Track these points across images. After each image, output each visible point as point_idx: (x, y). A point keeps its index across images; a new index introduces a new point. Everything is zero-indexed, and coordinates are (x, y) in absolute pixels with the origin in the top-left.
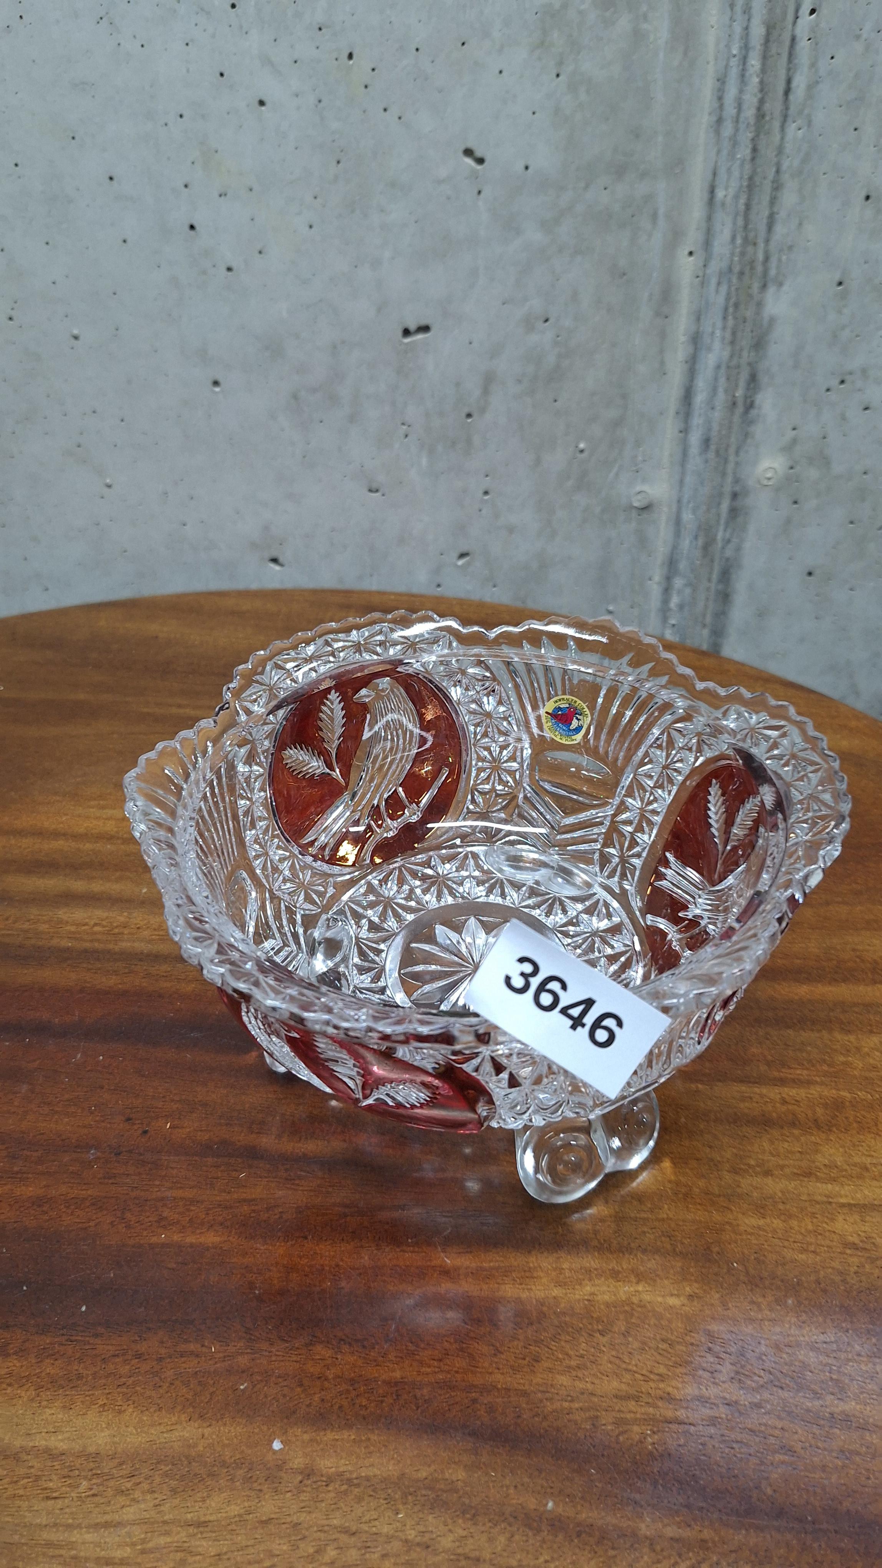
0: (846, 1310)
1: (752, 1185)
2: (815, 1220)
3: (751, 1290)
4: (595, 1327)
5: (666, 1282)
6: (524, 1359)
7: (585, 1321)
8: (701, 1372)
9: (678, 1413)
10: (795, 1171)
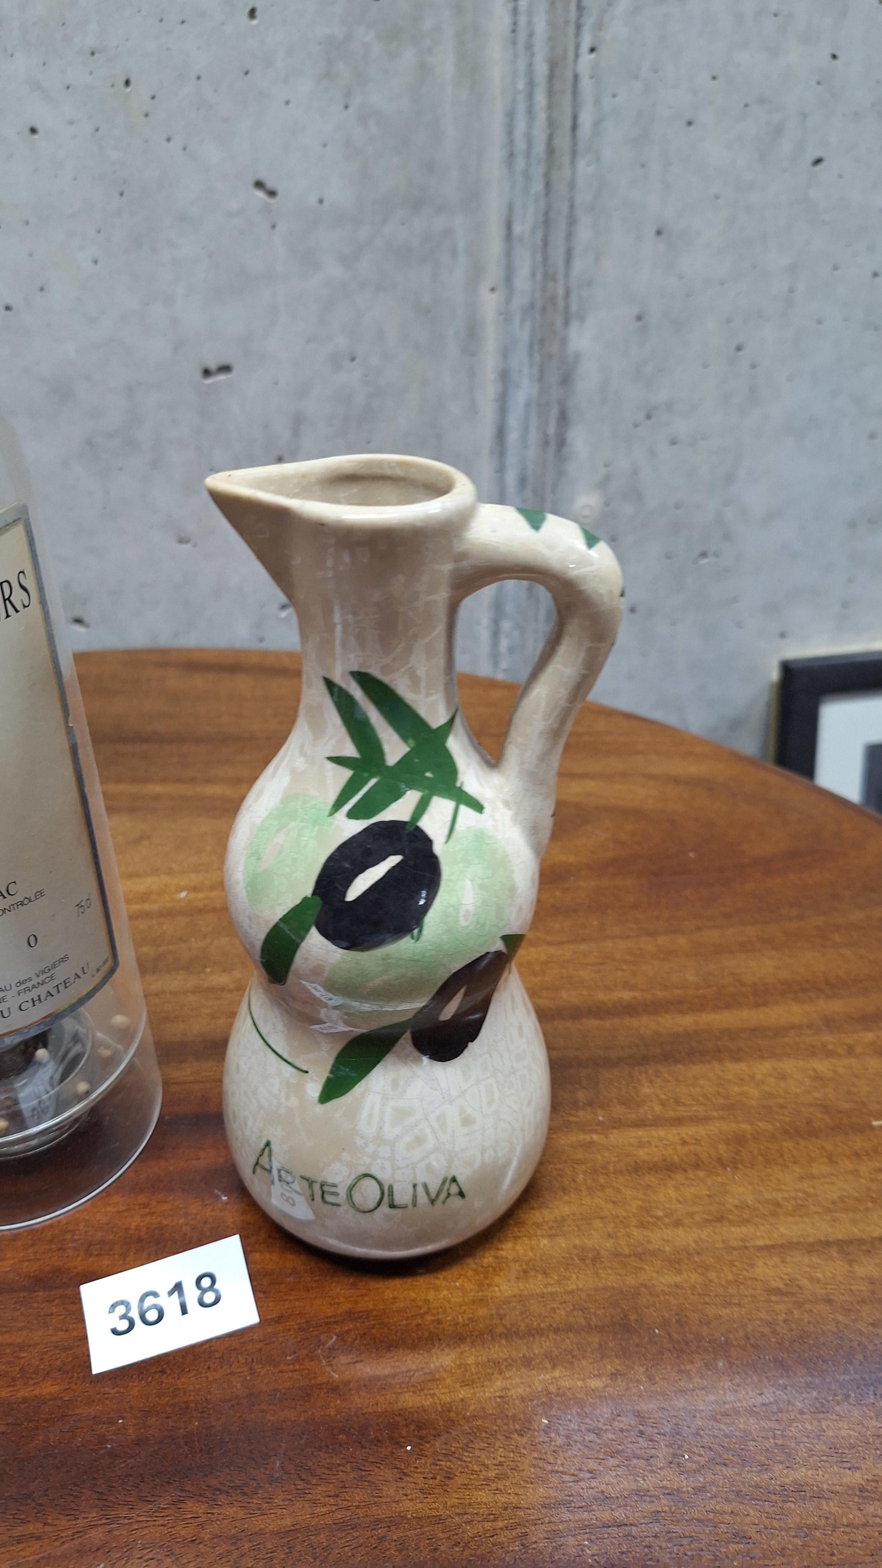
0: (781, 1364)
1: (663, 1239)
2: (733, 1269)
3: (678, 1357)
4: (512, 1427)
5: (584, 1362)
6: (434, 1478)
7: (499, 1421)
8: (635, 1461)
9: (616, 1514)
10: (706, 1217)
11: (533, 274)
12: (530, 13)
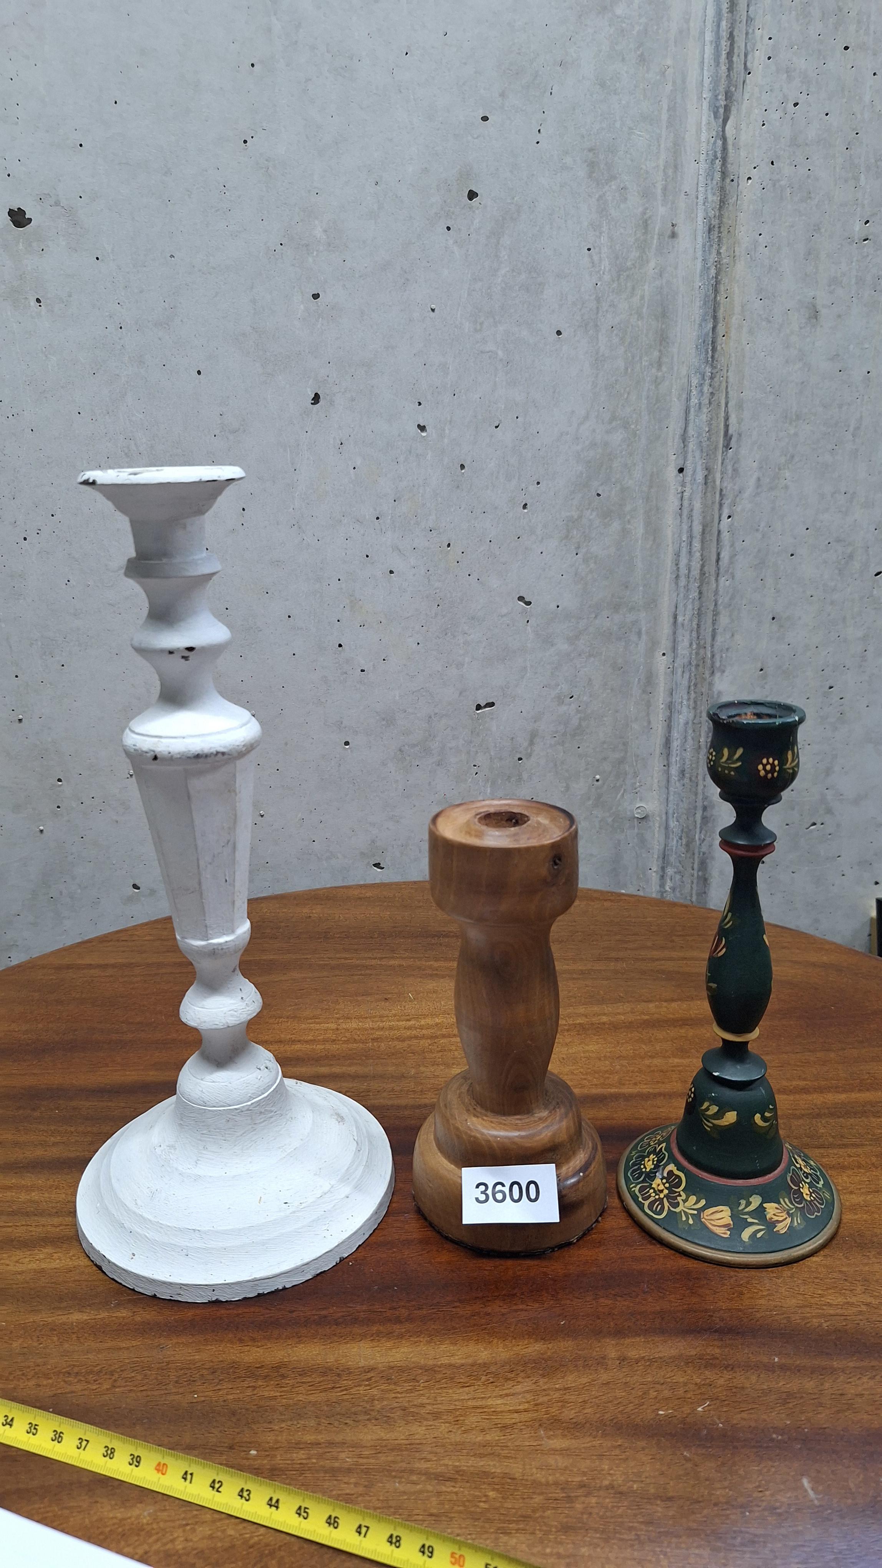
9: (837, 1312)
11: (691, 644)
12: (690, 499)
